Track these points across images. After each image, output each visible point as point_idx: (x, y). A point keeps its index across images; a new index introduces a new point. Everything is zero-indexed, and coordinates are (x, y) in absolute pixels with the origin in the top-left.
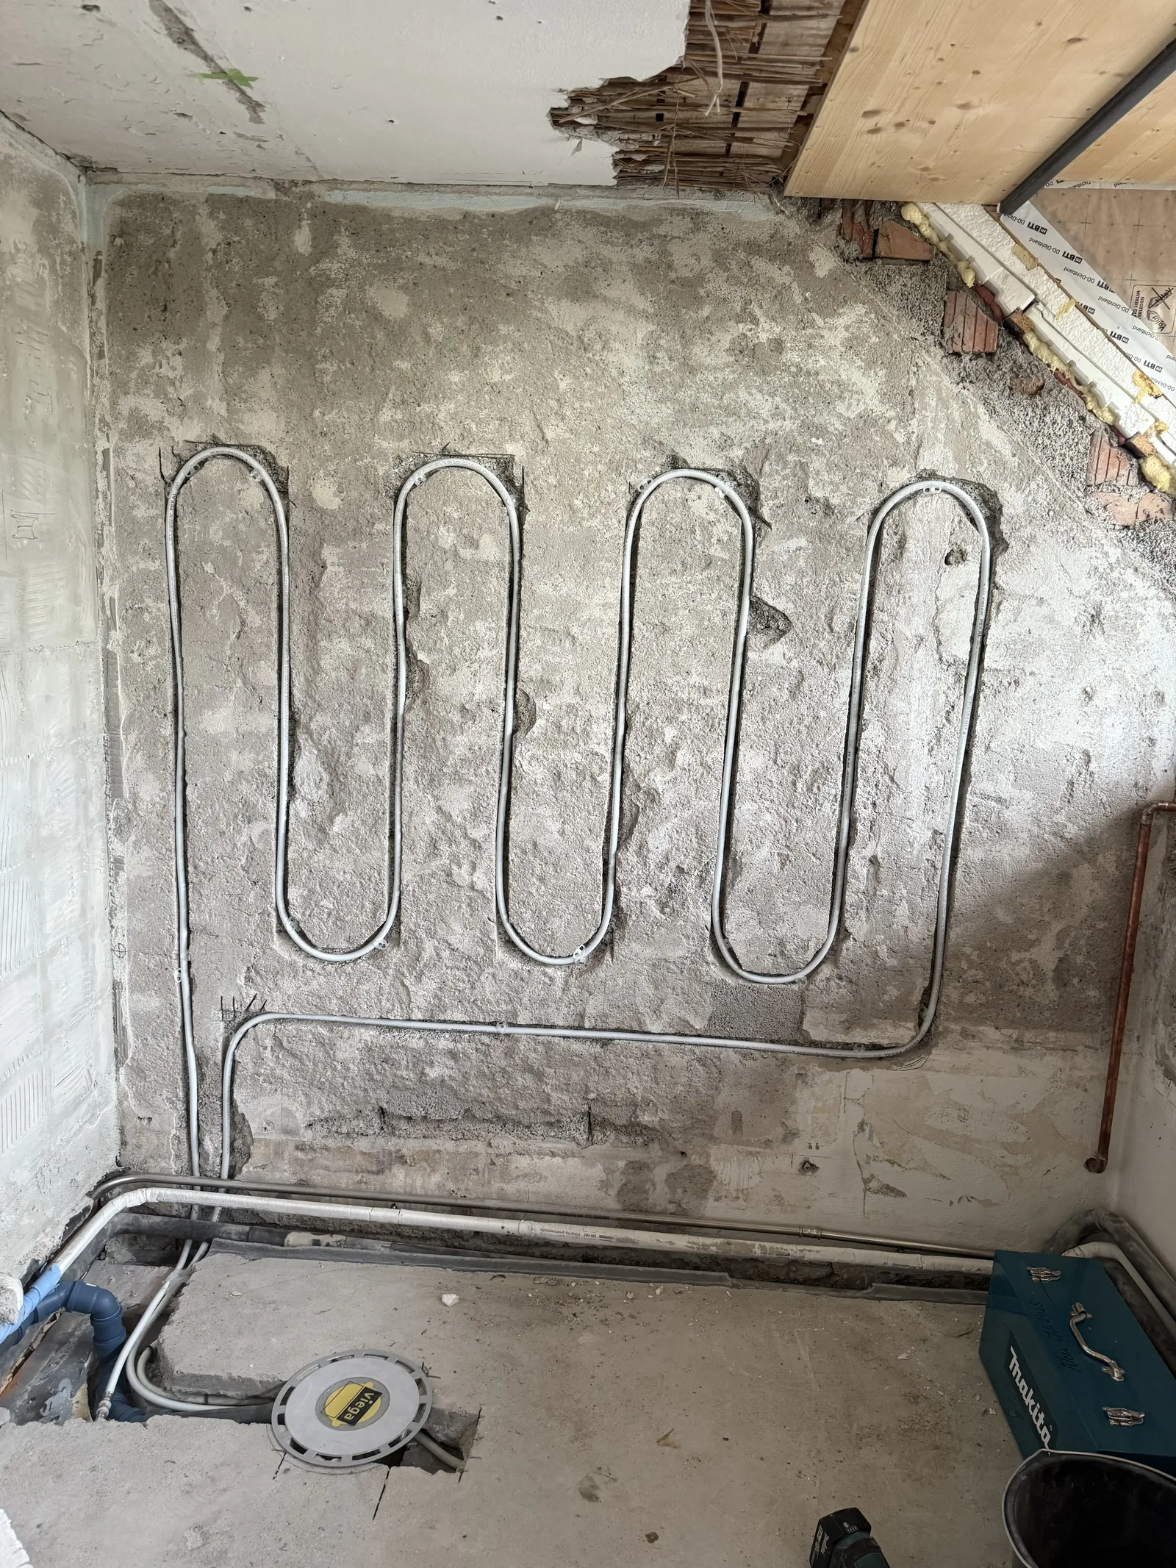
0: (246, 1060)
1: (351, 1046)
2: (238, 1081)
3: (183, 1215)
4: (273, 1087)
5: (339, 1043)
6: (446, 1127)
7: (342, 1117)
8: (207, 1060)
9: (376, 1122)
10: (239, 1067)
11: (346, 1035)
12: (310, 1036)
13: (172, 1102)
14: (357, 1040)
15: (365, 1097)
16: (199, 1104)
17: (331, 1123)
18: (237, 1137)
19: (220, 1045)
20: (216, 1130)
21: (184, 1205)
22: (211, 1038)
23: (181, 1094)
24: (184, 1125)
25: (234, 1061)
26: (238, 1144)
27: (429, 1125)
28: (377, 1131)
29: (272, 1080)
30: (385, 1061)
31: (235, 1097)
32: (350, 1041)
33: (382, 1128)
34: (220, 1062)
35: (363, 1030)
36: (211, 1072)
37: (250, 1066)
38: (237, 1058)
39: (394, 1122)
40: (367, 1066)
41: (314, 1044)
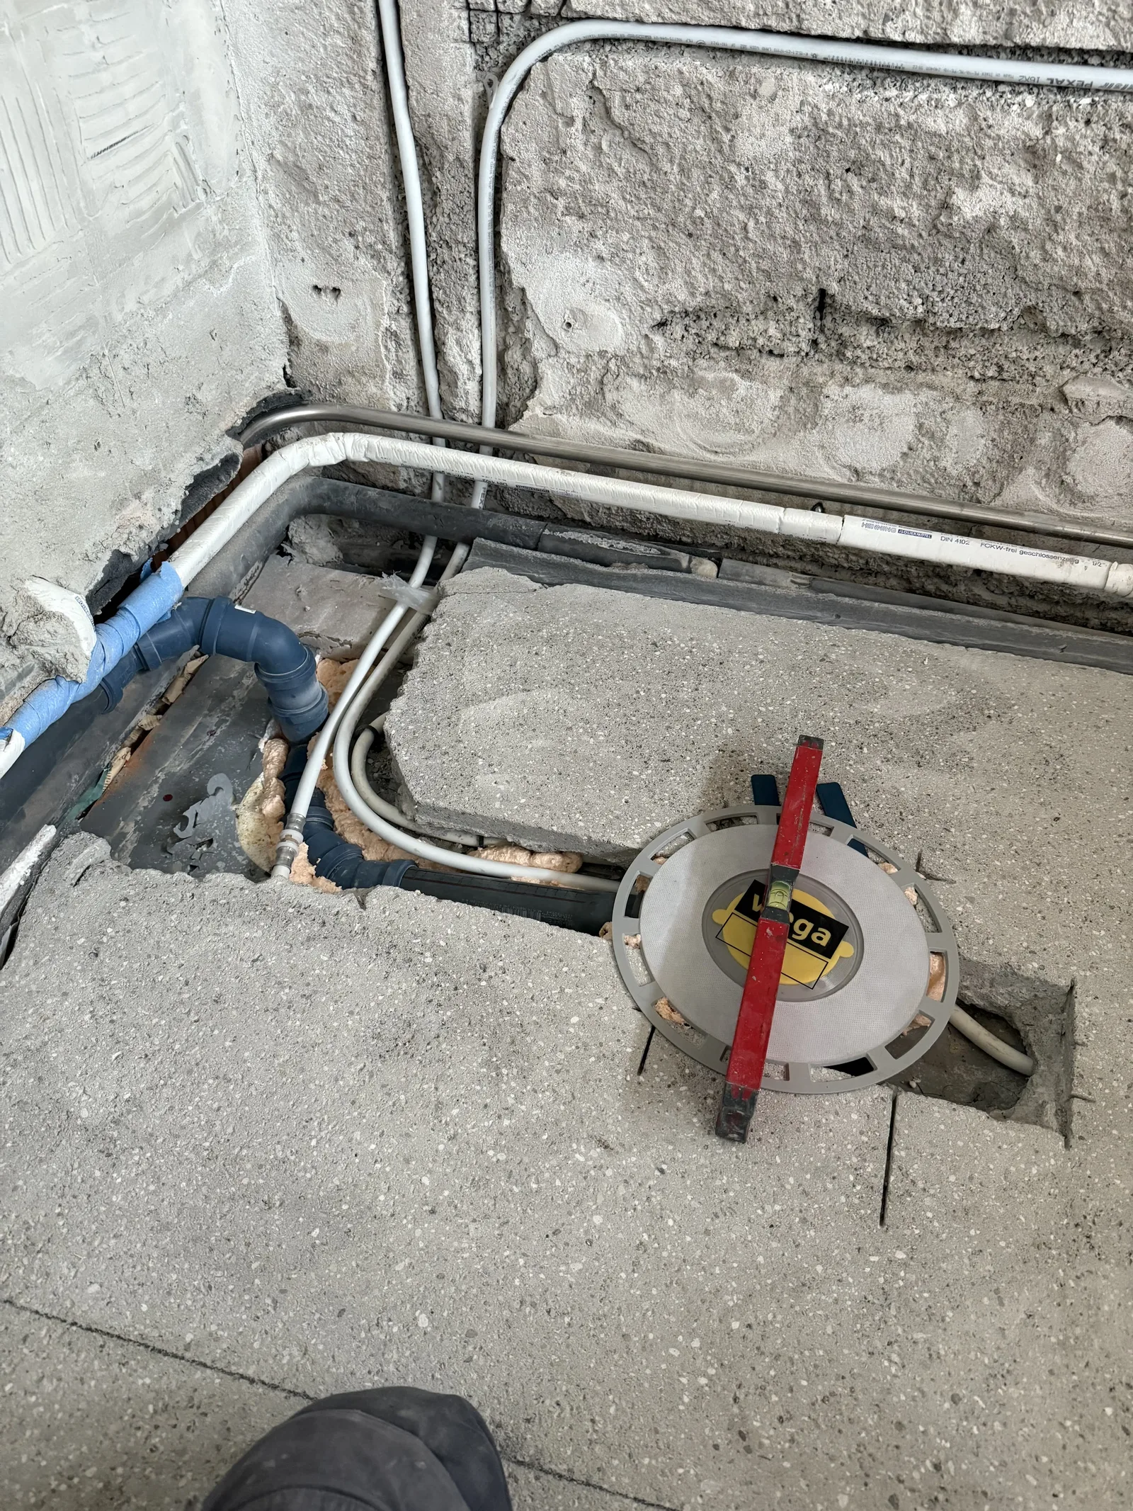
0: (526, 153)
1: (777, 119)
2: (509, 208)
3: (418, 490)
4: (588, 227)
5: (749, 109)
6: (965, 347)
7: (733, 310)
8: (442, 149)
9: (806, 325)
10: (512, 174)
11: (766, 89)
12: (678, 90)
13: (376, 256)
14: (794, 102)
15: (792, 263)
16: (432, 263)
17: (705, 324)
18: (510, 341)
19: (467, 110)
20: (469, 322)
21: (419, 472)
22: (447, 87)
23: (393, 237)
24: (405, 309)
25: (500, 157)
26: (514, 356)
27: (926, 342)
28: (805, 347)
29: (585, 209)
30: (854, 168)
31: (505, 247)
32: (777, 107)
33: (815, 343)
34: (468, 157)
35: (810, 77)
36: (451, 183)
37: (536, 171)
38: (508, 149)
39: (845, 330)
40: (808, 180)
41: (684, 113)
